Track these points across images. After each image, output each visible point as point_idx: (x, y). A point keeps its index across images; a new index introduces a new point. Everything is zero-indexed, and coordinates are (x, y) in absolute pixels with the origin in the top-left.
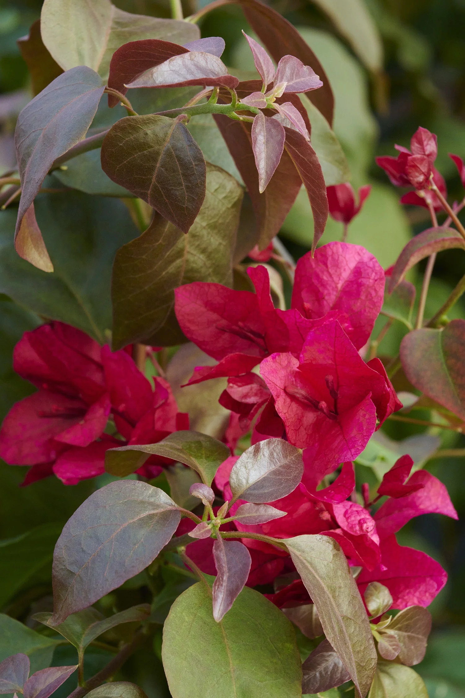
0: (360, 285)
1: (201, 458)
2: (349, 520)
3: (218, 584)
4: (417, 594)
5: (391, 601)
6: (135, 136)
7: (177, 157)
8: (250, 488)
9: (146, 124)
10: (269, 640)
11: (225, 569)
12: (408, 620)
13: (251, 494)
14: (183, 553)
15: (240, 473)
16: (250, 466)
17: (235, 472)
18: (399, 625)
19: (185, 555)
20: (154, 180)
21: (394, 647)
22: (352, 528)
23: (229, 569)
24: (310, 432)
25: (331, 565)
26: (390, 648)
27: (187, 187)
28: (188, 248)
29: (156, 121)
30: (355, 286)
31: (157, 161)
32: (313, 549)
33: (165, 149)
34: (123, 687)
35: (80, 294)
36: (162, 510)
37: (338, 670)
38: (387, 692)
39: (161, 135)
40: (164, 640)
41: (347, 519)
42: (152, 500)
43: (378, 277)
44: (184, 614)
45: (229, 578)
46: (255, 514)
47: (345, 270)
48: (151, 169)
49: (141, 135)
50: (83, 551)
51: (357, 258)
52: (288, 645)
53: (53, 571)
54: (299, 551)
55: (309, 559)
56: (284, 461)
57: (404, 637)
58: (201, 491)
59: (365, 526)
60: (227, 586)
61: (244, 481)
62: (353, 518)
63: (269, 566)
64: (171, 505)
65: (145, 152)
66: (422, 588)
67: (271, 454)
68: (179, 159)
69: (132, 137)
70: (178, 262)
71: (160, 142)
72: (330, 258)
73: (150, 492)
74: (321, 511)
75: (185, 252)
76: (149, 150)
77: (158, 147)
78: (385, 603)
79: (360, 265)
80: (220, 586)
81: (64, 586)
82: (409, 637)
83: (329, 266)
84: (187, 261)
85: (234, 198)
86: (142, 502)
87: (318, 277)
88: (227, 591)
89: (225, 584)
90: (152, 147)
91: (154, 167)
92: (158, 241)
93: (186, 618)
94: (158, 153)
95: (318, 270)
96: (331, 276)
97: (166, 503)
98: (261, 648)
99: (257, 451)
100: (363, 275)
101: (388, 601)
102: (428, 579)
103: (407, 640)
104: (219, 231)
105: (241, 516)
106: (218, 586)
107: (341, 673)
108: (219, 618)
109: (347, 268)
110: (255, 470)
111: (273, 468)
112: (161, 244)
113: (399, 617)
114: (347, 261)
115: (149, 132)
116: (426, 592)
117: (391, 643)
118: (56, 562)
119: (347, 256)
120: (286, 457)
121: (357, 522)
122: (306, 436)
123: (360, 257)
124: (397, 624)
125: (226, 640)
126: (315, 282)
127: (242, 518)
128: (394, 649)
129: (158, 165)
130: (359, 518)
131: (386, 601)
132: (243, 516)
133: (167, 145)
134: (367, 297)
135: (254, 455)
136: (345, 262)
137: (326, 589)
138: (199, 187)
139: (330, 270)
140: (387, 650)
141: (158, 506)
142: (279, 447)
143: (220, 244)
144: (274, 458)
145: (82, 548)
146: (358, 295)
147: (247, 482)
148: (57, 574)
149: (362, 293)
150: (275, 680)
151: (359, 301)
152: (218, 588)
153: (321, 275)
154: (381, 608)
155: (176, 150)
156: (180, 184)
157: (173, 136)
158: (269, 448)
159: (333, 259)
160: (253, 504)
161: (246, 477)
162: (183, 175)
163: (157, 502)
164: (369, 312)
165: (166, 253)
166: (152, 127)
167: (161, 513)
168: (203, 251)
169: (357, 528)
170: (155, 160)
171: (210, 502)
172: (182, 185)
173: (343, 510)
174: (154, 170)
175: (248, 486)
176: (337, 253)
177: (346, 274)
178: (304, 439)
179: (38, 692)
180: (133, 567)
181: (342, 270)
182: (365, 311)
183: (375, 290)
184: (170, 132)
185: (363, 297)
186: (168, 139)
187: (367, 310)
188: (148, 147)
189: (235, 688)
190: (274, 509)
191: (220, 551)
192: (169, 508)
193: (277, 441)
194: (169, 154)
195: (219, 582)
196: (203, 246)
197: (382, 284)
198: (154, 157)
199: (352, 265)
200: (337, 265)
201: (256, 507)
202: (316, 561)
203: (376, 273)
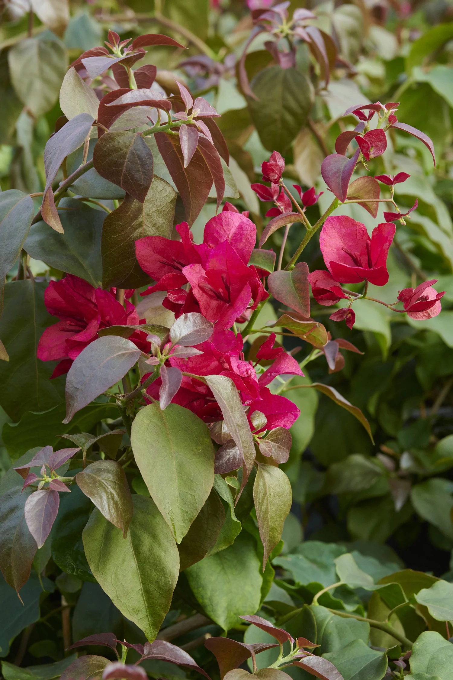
0: (242, 235)
1: (154, 332)
2: (240, 369)
3: (163, 389)
4: (283, 422)
5: (266, 421)
6: (112, 143)
7: (137, 155)
8: (182, 339)
9: (119, 136)
10: (195, 436)
11: (167, 382)
12: (277, 435)
13: (182, 342)
14: (145, 393)
15: (176, 330)
16: (182, 326)
17: (173, 329)
18: (272, 438)
19: (146, 393)
20: (124, 170)
21: (269, 449)
22: (242, 373)
23: (170, 382)
24: (215, 312)
25: (230, 394)
26: (267, 449)
27: (144, 172)
28: (145, 222)
29: (124, 134)
30: (239, 235)
31: (126, 158)
32: (220, 384)
33: (130, 150)
34: (108, 463)
35: (85, 264)
36: (131, 351)
37: (236, 460)
38: (266, 480)
39: (127, 142)
40: (132, 432)
41: (239, 368)
42: (125, 346)
43: (252, 229)
44: (144, 419)
45: (169, 387)
46: (184, 353)
47: (233, 227)
48: (122, 164)
49: (116, 143)
50: (84, 375)
51: (240, 221)
52: (206, 439)
53: (66, 389)
54: (211, 383)
55: (217, 388)
56: (201, 326)
57: (275, 446)
58: (153, 339)
59: (249, 372)
60: (168, 391)
61: (178, 335)
62: (242, 368)
63: (195, 403)
64: (136, 349)
65: (119, 153)
66: (286, 419)
67: (194, 321)
68: (139, 156)
69: (111, 144)
70: (140, 230)
71: (127, 147)
72: (224, 221)
73: (124, 342)
74: (224, 363)
75: (143, 224)
76: (121, 152)
77: (126, 150)
78: (263, 422)
79: (241, 224)
80: (164, 391)
81: (72, 397)
82: (278, 446)
83: (224, 225)
84: (145, 230)
85: (172, 197)
86: (119, 347)
87: (217, 232)
88: (168, 393)
89: (167, 390)
90: (122, 150)
91: (124, 162)
92: (128, 213)
93: (146, 421)
94: (126, 153)
95: (217, 228)
96: (225, 231)
97: (133, 348)
98: (190, 441)
99: (186, 318)
100: (243, 229)
101: (265, 421)
102: (289, 414)
103: (277, 448)
104: (163, 215)
105: (176, 354)
106: (163, 390)
107: (238, 461)
108: (164, 408)
109: (234, 226)
110: (185, 328)
111: (195, 329)
112: (129, 215)
113: (272, 432)
114: (234, 222)
115: (121, 141)
116: (288, 421)
117: (267, 446)
118: (68, 383)
119: (234, 219)
120: (203, 324)
121: (245, 370)
122: (212, 314)
123: (241, 220)
124: (271, 437)
125: (169, 436)
126: (216, 235)
127: (177, 355)
128: (269, 450)
129: (126, 160)
130: (246, 368)
131: (263, 421)
132: (178, 353)
133: (131, 148)
134: (246, 240)
135: (184, 320)
136: (233, 223)
137: (227, 406)
138: (150, 171)
139: (224, 228)
140: (265, 450)
141: (128, 349)
142: (199, 318)
143: (164, 223)
144: (196, 323)
145: (83, 374)
146: (241, 239)
147: (180, 336)
148: (68, 390)
149: (243, 239)
150: (198, 459)
151: (242, 243)
152: (163, 391)
153: (219, 231)
154: (260, 425)
155: (136, 151)
156: (139, 171)
157: (134, 143)
158: (193, 318)
159: (226, 221)
160: (183, 347)
161: (179, 332)
162: (141, 165)
163: (128, 347)
164: (248, 248)
165: (133, 222)
166: (122, 137)
167: (129, 353)
168: (154, 225)
169: (245, 373)
170: (125, 158)
171: (159, 346)
172: (140, 171)
173: (237, 364)
174: (123, 164)
175: (181, 337)
176: (228, 217)
177: (233, 230)
178: (211, 316)
179: (57, 462)
180: (113, 380)
181: (231, 227)
182: (245, 248)
183: (251, 236)
184: (133, 140)
185: (244, 241)
186: (131, 145)
187: (247, 247)
188: (121, 150)
189: (175, 463)
190: (196, 349)
191: (165, 372)
192: (135, 350)
193: (197, 314)
194: (132, 154)
195: (164, 388)
196: (154, 222)
197: (255, 233)
198: (123, 156)
199: (237, 224)
200: (228, 224)
201: (186, 348)
202: (222, 390)
203: (251, 227)
